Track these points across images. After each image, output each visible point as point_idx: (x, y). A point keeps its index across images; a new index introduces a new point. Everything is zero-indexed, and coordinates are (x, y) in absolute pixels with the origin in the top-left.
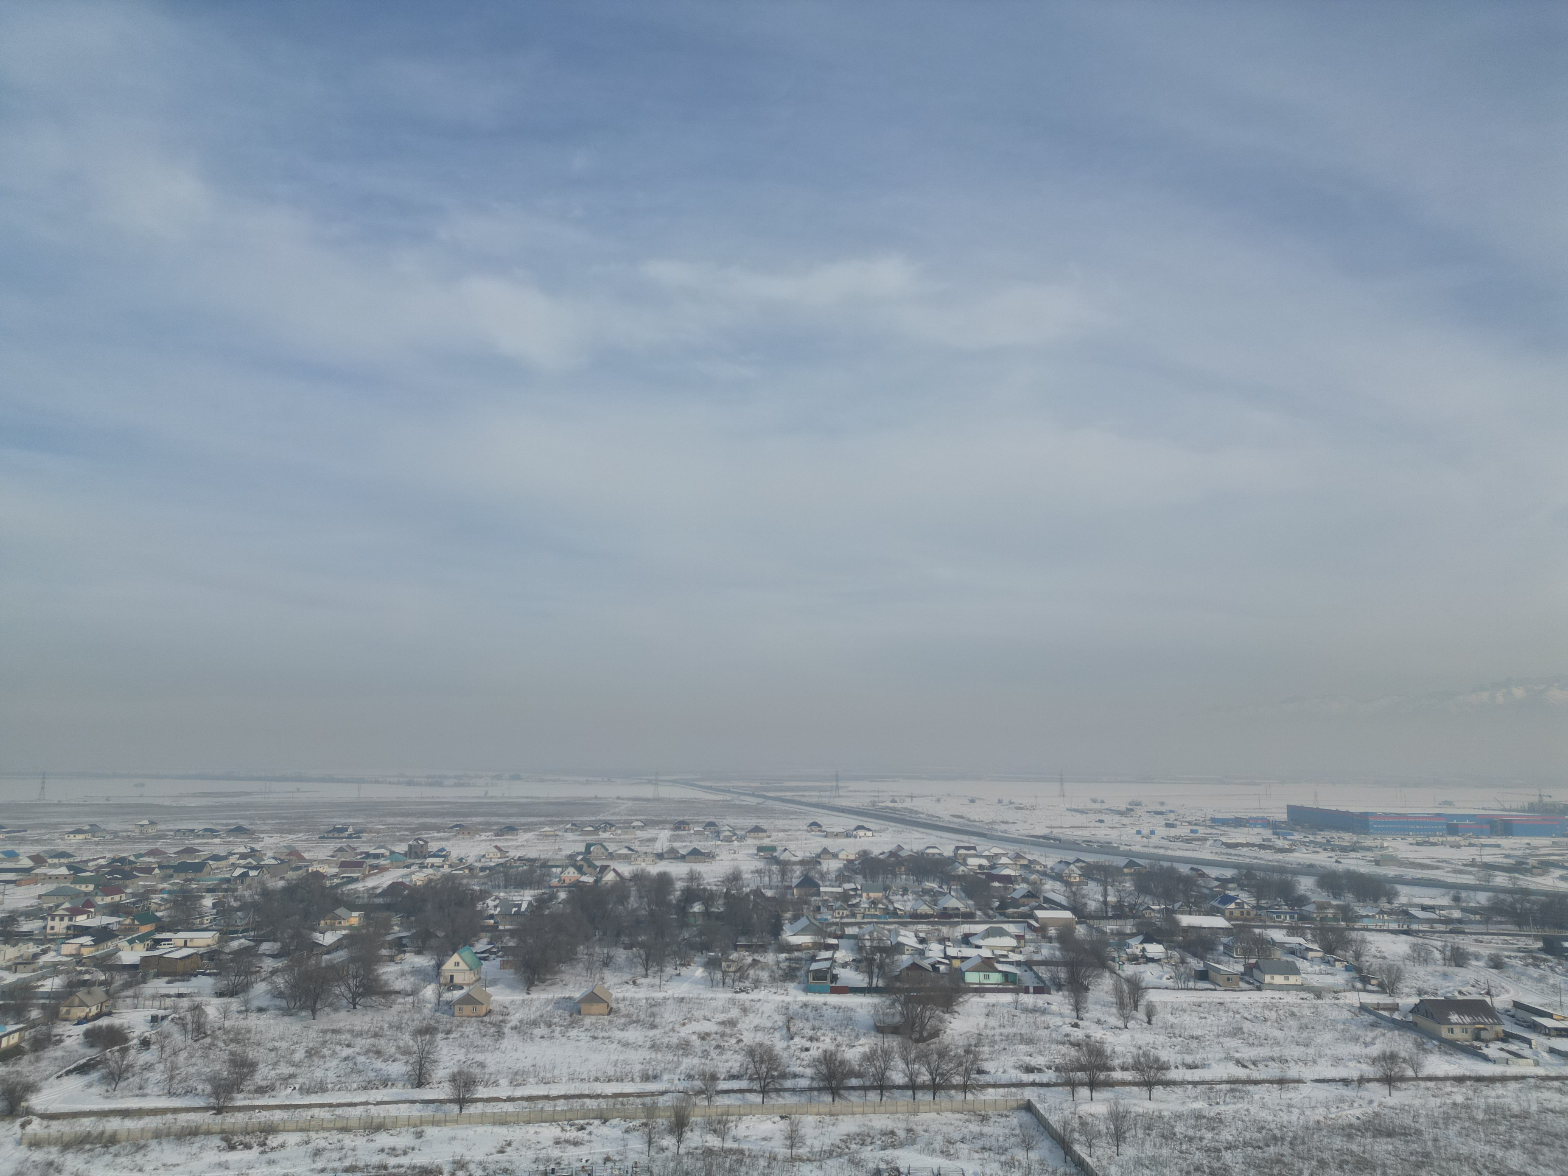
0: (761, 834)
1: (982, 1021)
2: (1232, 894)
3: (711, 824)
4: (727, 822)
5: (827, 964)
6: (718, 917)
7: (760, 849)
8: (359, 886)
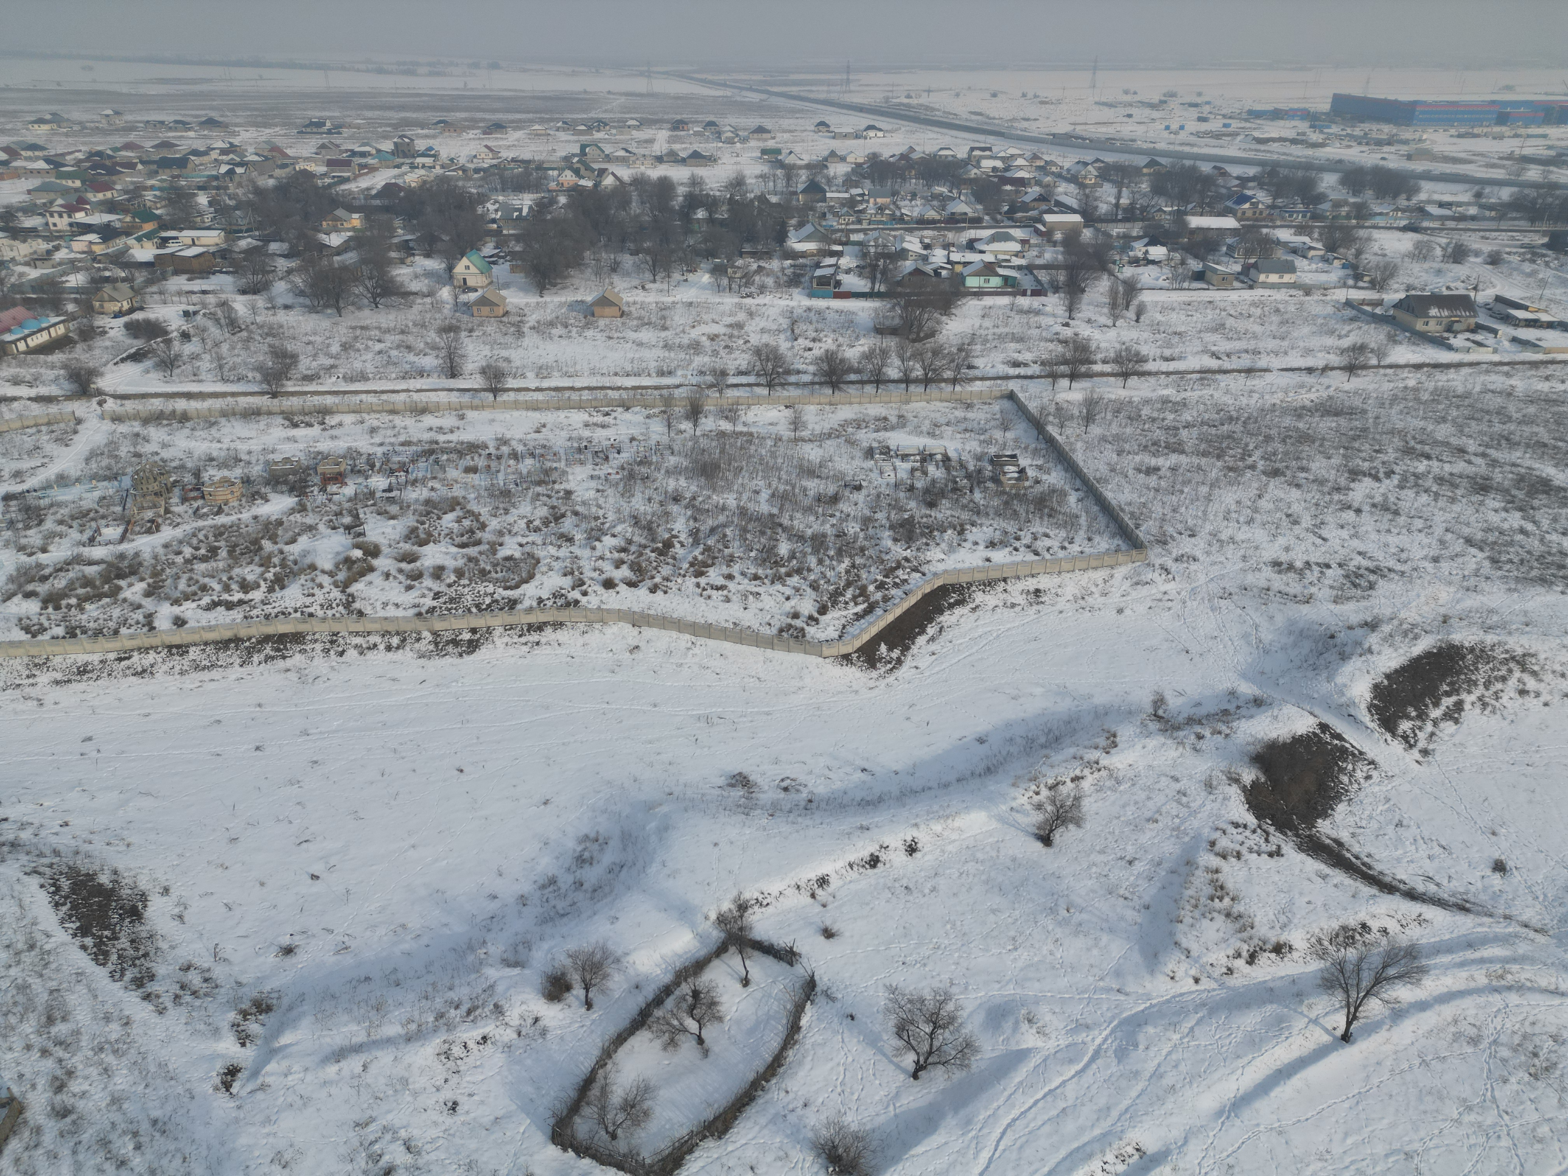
0: (765, 136)
1: (977, 322)
2: (1249, 193)
3: (711, 124)
4: (729, 122)
5: (831, 271)
6: (722, 223)
7: (764, 152)
8: (352, 186)
